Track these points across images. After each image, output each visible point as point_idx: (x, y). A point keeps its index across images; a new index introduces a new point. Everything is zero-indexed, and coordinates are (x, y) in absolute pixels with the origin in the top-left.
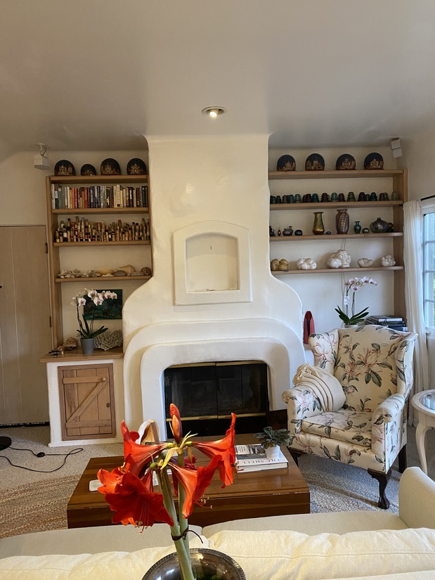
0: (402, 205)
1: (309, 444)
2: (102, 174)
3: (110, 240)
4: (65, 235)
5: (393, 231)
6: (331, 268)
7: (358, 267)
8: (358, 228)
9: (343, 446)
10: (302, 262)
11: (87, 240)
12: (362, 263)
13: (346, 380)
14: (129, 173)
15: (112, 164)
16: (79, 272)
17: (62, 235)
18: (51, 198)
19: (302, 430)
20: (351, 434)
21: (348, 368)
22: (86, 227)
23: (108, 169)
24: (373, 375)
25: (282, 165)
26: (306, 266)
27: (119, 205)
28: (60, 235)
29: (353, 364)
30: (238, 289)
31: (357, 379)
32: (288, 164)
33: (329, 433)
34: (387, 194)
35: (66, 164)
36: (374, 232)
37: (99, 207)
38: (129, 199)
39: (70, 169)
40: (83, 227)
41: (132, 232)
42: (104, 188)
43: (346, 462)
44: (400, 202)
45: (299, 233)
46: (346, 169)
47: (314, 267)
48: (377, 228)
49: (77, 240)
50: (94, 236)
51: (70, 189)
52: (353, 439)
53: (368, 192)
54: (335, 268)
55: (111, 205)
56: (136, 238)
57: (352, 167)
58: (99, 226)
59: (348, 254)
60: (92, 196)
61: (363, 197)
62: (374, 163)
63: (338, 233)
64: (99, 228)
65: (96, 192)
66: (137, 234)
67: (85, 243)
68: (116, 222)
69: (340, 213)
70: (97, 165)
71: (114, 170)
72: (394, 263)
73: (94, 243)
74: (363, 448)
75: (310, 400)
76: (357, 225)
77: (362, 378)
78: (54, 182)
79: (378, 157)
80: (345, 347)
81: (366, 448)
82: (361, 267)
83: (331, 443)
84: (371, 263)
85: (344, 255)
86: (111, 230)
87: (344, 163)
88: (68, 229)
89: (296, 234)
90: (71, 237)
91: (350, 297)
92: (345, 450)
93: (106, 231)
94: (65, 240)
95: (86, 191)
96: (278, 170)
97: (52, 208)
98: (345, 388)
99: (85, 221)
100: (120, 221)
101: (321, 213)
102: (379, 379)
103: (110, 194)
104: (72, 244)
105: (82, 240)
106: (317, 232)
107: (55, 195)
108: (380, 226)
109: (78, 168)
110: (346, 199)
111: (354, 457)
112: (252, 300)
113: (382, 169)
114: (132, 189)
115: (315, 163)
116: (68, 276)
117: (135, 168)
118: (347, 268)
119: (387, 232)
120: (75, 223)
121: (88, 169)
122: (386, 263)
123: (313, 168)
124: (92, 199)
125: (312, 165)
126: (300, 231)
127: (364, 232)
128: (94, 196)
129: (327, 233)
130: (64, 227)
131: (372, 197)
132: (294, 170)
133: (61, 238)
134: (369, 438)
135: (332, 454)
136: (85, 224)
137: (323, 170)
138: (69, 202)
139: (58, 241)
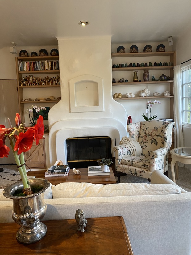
0: (173, 68)
1: (124, 169)
2: (40, 56)
3: (43, 85)
4: (24, 83)
5: (169, 80)
6: (141, 97)
7: (153, 96)
8: (154, 79)
9: (138, 169)
10: (128, 94)
11: (34, 85)
12: (155, 94)
13: (143, 143)
14: (51, 55)
15: (44, 51)
16: (31, 99)
17: (23, 83)
18: (18, 67)
19: (121, 163)
20: (141, 164)
21: (144, 138)
22: (33, 79)
23: (42, 53)
24: (154, 140)
25: (119, 50)
26: (130, 96)
27: (47, 69)
28: (22, 83)
29: (146, 136)
30: (98, 105)
31: (147, 143)
32: (122, 50)
33: (132, 164)
34: (167, 63)
35: (24, 51)
36: (161, 81)
37: (39, 70)
38: (51, 67)
39: (26, 54)
40: (32, 79)
41: (53, 81)
42: (40, 62)
43: (139, 176)
44: (172, 67)
45: (127, 81)
46: (148, 52)
47: (133, 96)
48: (162, 79)
49: (29, 85)
50: (36, 83)
51: (26, 62)
52: (142, 166)
53: (158, 62)
54: (143, 97)
55: (43, 69)
56: (55, 84)
57: (150, 51)
58: (39, 78)
59: (149, 91)
60: (35, 65)
61: (156, 65)
62: (161, 49)
63: (145, 81)
64: (39, 80)
65: (37, 64)
66: (55, 82)
67: (33, 86)
68: (46, 77)
69: (145, 72)
70: (38, 52)
71: (45, 54)
72: (170, 94)
73: (36, 86)
74: (146, 170)
75: (125, 151)
76: (153, 78)
77: (149, 142)
78: (19, 60)
79: (163, 46)
80: (143, 129)
81: (147, 170)
82: (155, 96)
83: (133, 168)
84: (159, 95)
85: (147, 91)
86: (44, 80)
87: (147, 49)
88: (26, 80)
89: (125, 82)
90: (27, 83)
91: (149, 109)
92: (139, 171)
93: (42, 81)
94: (24, 85)
95: (33, 63)
96: (117, 53)
97: (18, 71)
98: (142, 147)
99: (33, 77)
100: (48, 77)
101: (137, 72)
102: (157, 142)
103: (43, 64)
104: (27, 86)
105: (31, 85)
106: (135, 80)
107: (20, 65)
108: (163, 78)
109: (30, 53)
110: (148, 65)
111: (142, 173)
112: (104, 110)
113: (164, 51)
114: (53, 62)
115: (134, 49)
116: (26, 101)
117: (54, 53)
118: (149, 97)
119: (167, 80)
120: (29, 78)
121: (34, 53)
122: (166, 95)
123: (133, 51)
124: (35, 67)
125: (132, 50)
126: (127, 80)
127: (156, 81)
128: (36, 65)
129: (139, 81)
130: (24, 79)
131: (160, 65)
132: (124, 52)
133: (23, 84)
134: (149, 165)
135: (133, 173)
136: (33, 78)
137: (138, 52)
138: (26, 69)
139: (21, 85)
